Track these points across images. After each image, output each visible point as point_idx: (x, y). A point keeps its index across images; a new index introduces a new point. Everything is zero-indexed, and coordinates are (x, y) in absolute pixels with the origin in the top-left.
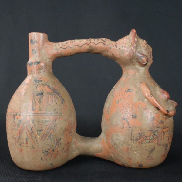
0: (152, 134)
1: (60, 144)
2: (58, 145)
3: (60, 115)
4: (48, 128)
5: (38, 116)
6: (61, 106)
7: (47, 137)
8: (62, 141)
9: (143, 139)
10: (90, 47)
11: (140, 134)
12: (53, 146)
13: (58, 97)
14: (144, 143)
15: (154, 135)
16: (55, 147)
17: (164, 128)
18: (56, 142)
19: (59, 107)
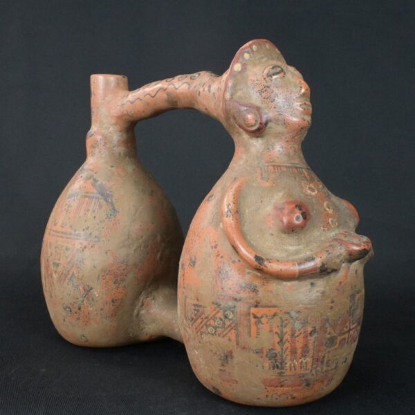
0: (220, 315)
1: (91, 299)
2: (88, 299)
3: (97, 240)
4: (70, 262)
5: (58, 236)
6: (104, 221)
7: (67, 281)
8: (96, 293)
9: (201, 322)
10: (168, 94)
11: (197, 308)
12: (78, 299)
13: (104, 203)
14: (205, 333)
15: (226, 317)
16: (83, 301)
17: (256, 306)
18: (82, 293)
19: (98, 224)
